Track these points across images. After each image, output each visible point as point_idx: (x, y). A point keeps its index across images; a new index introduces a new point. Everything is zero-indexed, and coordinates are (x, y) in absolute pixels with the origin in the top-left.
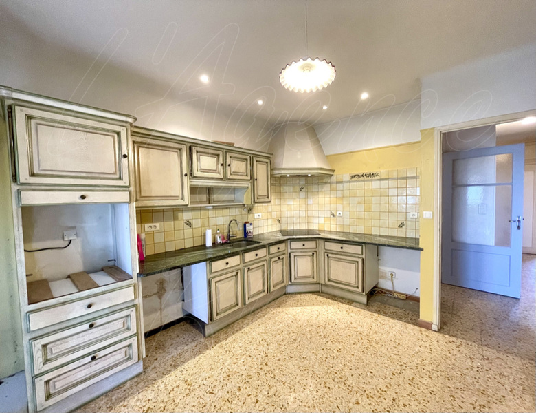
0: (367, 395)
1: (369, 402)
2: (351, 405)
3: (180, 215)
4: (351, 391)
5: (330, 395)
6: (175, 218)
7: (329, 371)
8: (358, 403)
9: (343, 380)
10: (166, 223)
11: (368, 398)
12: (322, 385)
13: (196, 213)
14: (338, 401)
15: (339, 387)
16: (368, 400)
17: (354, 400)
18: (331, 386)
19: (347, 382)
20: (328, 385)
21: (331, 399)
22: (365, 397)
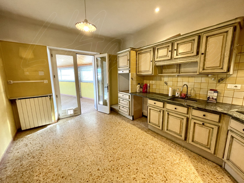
0: (100, 177)
1: (96, 175)
2: (99, 166)
3: (163, 78)
4: (105, 170)
5: (107, 161)
6: (161, 80)
7: (119, 165)
8: (98, 170)
9: (112, 170)
10: (157, 81)
11: (98, 176)
12: (112, 159)
13: (170, 79)
14: (103, 162)
15: (109, 166)
16: (97, 175)
17: (100, 169)
18: (111, 163)
19: (110, 171)
20: (112, 161)
21: (105, 160)
22: (99, 175)
